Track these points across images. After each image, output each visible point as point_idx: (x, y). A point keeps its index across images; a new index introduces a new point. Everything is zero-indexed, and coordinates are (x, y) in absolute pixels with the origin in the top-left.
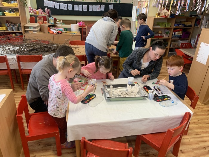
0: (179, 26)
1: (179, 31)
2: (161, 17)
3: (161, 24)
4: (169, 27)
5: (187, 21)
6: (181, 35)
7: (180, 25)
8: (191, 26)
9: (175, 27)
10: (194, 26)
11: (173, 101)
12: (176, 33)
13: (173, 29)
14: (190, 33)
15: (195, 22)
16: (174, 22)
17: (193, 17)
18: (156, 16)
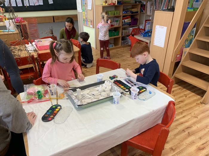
0: (127, 13)
1: (128, 18)
2: (109, 4)
3: (110, 12)
4: (118, 15)
5: (133, 8)
6: (130, 22)
7: (128, 11)
8: (137, 12)
9: (124, 15)
10: (140, 12)
11: (150, 91)
12: (126, 20)
13: (122, 17)
14: (138, 19)
15: (141, 9)
16: (122, 9)
17: (137, 3)
18: (104, 4)
